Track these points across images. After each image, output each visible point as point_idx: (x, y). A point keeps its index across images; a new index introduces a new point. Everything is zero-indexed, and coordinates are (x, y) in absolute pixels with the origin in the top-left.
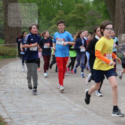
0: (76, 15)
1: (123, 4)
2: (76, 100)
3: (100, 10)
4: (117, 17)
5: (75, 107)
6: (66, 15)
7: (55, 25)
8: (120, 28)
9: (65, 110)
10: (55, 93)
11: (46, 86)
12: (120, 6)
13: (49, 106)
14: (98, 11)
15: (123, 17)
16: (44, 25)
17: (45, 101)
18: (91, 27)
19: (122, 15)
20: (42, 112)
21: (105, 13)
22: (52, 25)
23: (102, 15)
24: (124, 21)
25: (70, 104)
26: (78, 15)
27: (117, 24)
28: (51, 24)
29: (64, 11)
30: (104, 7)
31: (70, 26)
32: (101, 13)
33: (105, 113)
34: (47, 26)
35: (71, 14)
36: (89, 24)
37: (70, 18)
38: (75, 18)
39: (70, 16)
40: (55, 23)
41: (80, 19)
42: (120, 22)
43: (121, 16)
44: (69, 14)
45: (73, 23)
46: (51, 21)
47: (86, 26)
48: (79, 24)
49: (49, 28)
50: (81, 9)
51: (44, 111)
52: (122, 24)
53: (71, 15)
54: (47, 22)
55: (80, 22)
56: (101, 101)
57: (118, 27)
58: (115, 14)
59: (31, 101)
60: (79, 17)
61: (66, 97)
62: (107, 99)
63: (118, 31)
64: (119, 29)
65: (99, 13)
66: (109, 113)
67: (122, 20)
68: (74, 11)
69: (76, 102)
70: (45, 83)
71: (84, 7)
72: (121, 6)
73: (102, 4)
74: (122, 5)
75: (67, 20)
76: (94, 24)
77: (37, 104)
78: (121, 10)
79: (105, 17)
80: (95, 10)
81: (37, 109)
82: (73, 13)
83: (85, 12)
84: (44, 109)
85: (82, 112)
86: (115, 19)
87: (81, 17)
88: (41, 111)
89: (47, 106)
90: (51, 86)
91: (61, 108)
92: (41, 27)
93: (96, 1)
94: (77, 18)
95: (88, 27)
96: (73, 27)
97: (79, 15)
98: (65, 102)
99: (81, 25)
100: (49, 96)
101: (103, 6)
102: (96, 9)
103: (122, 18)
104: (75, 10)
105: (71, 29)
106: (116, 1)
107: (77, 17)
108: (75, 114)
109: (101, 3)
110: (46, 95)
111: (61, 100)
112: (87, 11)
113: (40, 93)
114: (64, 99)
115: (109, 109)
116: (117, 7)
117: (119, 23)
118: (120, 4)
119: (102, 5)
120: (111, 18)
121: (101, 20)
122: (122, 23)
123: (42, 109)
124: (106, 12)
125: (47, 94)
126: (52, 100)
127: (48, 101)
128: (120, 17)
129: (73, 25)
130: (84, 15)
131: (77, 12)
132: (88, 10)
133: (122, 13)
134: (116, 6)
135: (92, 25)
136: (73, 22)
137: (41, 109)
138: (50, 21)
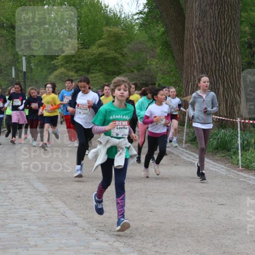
0: (105, 50)
1: (199, 30)
2: (100, 225)
3: (154, 41)
4: (188, 55)
5: (97, 239)
6: (85, 50)
7: (63, 69)
8: (192, 77)
9: (75, 246)
10: (56, 210)
11: (38, 195)
12: (193, 34)
13: (43, 237)
14: (151, 43)
15: (199, 57)
16: (39, 68)
17: (36, 226)
18: (136, 75)
19: (198, 52)
20: (28, 250)
21: (164, 47)
22: (56, 70)
23: (158, 50)
24: (201, 64)
25: (86, 233)
26: (109, 49)
27: (188, 70)
28: (55, 66)
29: (81, 41)
30: (162, 35)
31: (92, 71)
32: (155, 47)
33: (157, 252)
34: (45, 71)
35: (95, 47)
36: (133, 69)
37: (92, 55)
38: (104, 57)
39: (94, 52)
40: (62, 65)
41: (114, 59)
42: (194, 66)
43: (195, 54)
44: (92, 47)
45: (100, 65)
46: (55, 61)
47: (125, 71)
48: (112, 68)
49: (51, 75)
50: (117, 38)
51: (31, 247)
52: (197, 71)
53: (95, 50)
54: (45, 62)
55: (114, 64)
56: (151, 227)
57: (189, 76)
58: (183, 49)
59: (5, 226)
60: (112, 54)
61: (80, 217)
62: (163, 223)
63: (190, 83)
64: (191, 80)
65: (151, 46)
66: (166, 252)
67: (198, 61)
68: (101, 41)
69: (99, 228)
70: (36, 189)
71: (122, 34)
72: (195, 34)
73: (158, 28)
74: (198, 33)
75: (88, 59)
76: (143, 69)
77: (18, 231)
78: (196, 43)
79: (165, 55)
80: (144, 40)
81: (17, 243)
82: (100, 46)
83: (124, 43)
84: (32, 243)
85: (111, 250)
86: (183, 60)
87: (115, 55)
88: (24, 247)
89: (38, 237)
90: (50, 194)
91: (67, 241)
92: (34, 72)
93: (147, 24)
94: (107, 56)
95: (129, 74)
96: (100, 73)
97: (112, 50)
98: (76, 228)
99: (114, 70)
100: (44, 215)
101: (160, 33)
102: (147, 38)
103: (197, 57)
104: (104, 39)
105: (95, 77)
106: (186, 25)
107: (106, 54)
108: (95, 253)
109: (157, 26)
110: (38, 213)
111: (68, 224)
112: (128, 43)
113: (26, 208)
114: (74, 222)
115: (166, 243)
116: (187, 36)
117: (191, 67)
118: (195, 31)
119: (158, 31)
120: (176, 57)
121: (156, 60)
122: (197, 68)
123: (28, 244)
124: (166, 45)
125: (39, 211)
126: (49, 225)
127: (42, 226)
128: (194, 56)
129: (99, 69)
130: (122, 51)
131: (109, 44)
132: (131, 41)
133: (197, 48)
134: (186, 34)
135: (138, 70)
136: (98, 65)
137: (26, 243)
138: (53, 60)
